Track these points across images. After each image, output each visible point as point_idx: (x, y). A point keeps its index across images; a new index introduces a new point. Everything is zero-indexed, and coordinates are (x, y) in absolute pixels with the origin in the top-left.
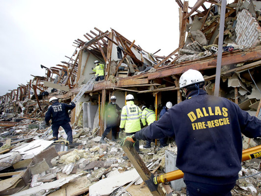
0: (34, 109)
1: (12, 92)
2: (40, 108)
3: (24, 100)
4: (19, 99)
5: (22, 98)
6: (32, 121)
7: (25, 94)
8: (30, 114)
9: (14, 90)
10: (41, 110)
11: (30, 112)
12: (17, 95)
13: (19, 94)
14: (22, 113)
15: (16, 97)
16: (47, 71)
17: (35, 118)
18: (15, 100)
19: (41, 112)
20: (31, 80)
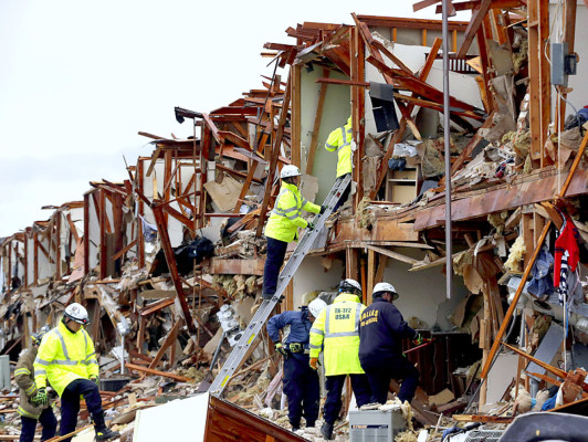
0: (168, 327)
1: (58, 215)
2: (188, 319)
3: (118, 273)
4: (94, 263)
5: (112, 265)
6: (163, 383)
7: (122, 234)
8: (154, 354)
9: (69, 206)
10: (193, 330)
11: (152, 345)
12: (86, 240)
13: (95, 236)
14: (119, 352)
15: (78, 248)
16: (199, 129)
17: (173, 373)
18: (78, 274)
19: (193, 338)
20: (141, 162)
